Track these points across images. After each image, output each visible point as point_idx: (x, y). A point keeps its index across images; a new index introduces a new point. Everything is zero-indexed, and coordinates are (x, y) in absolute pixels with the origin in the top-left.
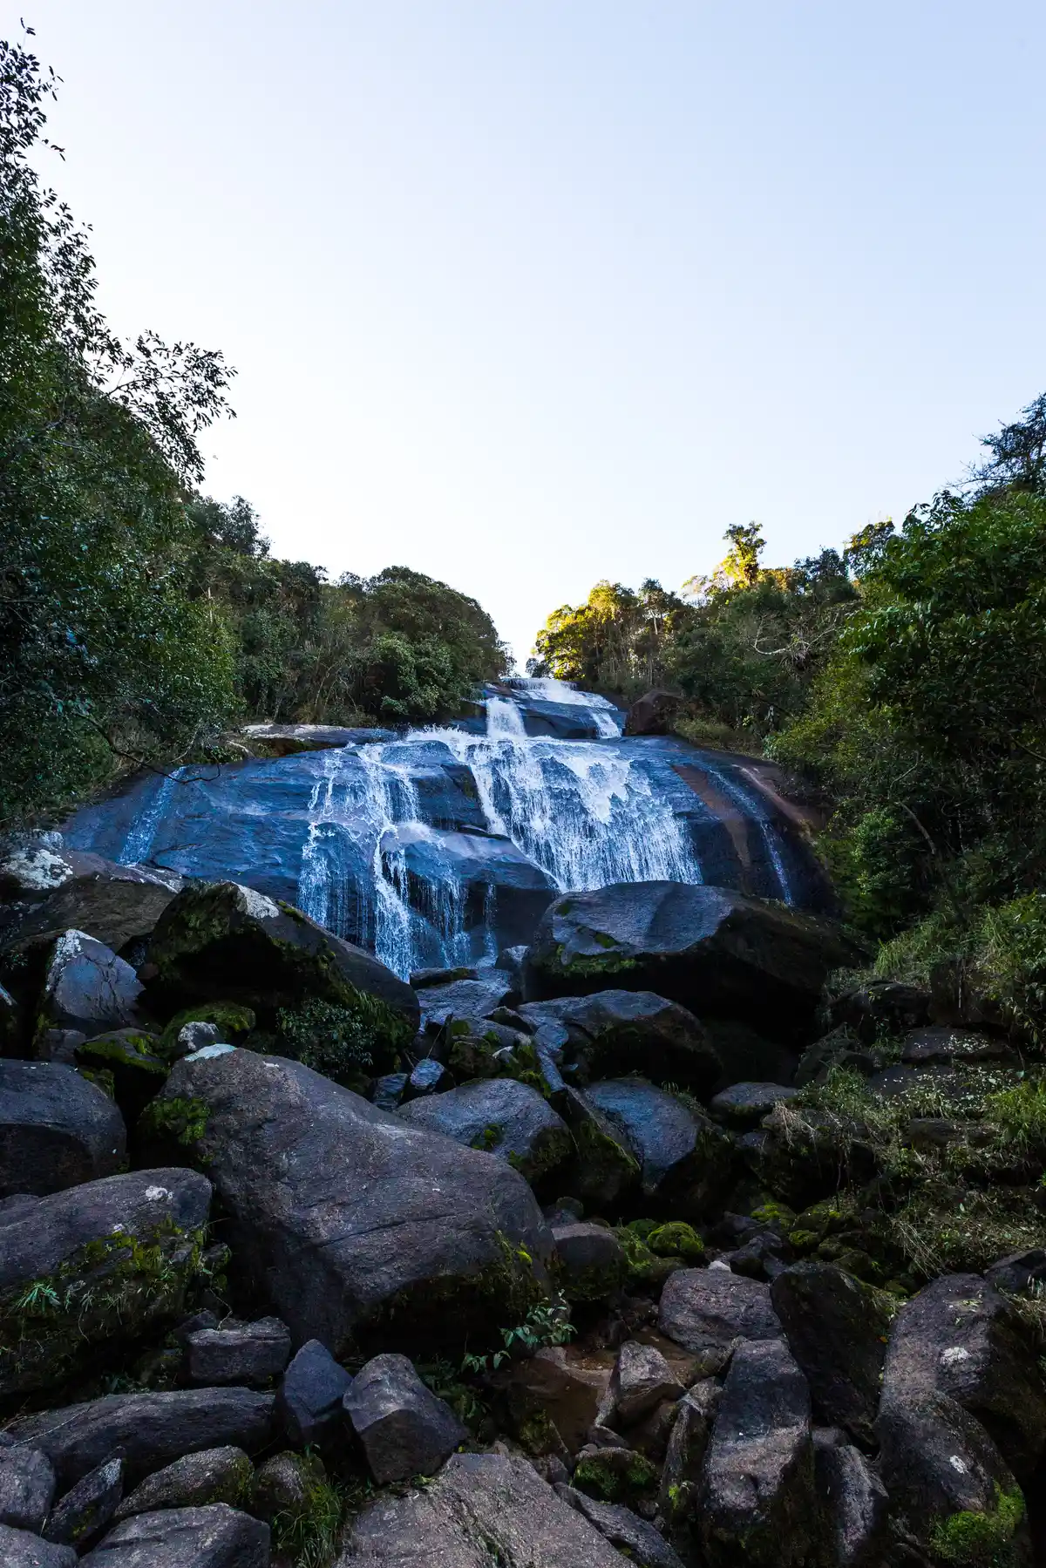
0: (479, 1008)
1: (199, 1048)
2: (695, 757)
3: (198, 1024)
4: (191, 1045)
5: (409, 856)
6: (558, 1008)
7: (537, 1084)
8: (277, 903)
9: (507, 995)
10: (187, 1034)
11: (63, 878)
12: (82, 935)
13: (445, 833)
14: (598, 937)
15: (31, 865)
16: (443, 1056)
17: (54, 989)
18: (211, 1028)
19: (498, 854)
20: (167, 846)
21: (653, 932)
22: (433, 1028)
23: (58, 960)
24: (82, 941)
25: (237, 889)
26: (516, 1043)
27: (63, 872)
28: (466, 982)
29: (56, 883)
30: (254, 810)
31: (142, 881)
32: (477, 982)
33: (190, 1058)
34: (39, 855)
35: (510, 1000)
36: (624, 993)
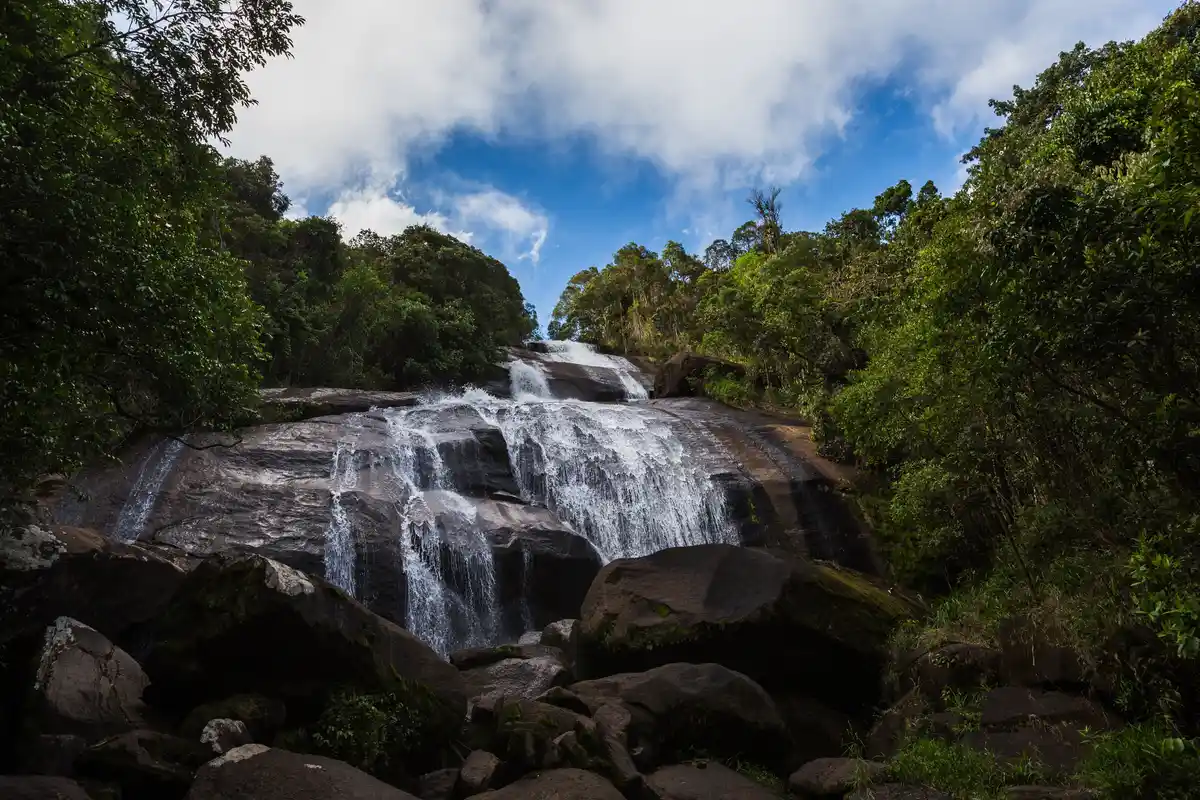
0: (529, 690)
1: (225, 750)
2: (730, 418)
3: (223, 721)
4: (217, 747)
5: (440, 525)
6: (615, 686)
7: (608, 772)
8: (310, 578)
9: (560, 674)
10: (210, 733)
11: (55, 557)
12: (75, 623)
13: (477, 500)
14: (653, 606)
15: (20, 543)
16: (496, 748)
17: (45, 686)
18: (237, 725)
19: (534, 522)
20: (169, 521)
21: (711, 601)
22: (481, 715)
23: (48, 653)
24: (75, 630)
25: (265, 564)
26: (578, 727)
27: (56, 550)
28: (514, 661)
29: (48, 563)
30: (267, 478)
31: (146, 559)
32: (527, 661)
33: (217, 763)
34: (27, 531)
35: (562, 679)
36: (686, 666)
